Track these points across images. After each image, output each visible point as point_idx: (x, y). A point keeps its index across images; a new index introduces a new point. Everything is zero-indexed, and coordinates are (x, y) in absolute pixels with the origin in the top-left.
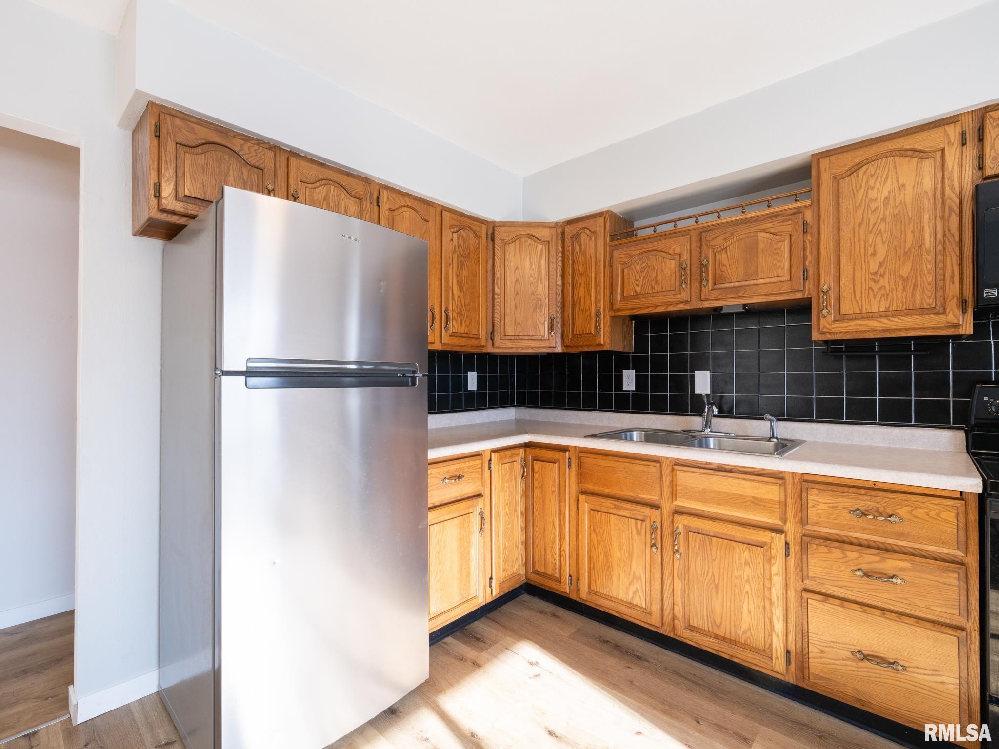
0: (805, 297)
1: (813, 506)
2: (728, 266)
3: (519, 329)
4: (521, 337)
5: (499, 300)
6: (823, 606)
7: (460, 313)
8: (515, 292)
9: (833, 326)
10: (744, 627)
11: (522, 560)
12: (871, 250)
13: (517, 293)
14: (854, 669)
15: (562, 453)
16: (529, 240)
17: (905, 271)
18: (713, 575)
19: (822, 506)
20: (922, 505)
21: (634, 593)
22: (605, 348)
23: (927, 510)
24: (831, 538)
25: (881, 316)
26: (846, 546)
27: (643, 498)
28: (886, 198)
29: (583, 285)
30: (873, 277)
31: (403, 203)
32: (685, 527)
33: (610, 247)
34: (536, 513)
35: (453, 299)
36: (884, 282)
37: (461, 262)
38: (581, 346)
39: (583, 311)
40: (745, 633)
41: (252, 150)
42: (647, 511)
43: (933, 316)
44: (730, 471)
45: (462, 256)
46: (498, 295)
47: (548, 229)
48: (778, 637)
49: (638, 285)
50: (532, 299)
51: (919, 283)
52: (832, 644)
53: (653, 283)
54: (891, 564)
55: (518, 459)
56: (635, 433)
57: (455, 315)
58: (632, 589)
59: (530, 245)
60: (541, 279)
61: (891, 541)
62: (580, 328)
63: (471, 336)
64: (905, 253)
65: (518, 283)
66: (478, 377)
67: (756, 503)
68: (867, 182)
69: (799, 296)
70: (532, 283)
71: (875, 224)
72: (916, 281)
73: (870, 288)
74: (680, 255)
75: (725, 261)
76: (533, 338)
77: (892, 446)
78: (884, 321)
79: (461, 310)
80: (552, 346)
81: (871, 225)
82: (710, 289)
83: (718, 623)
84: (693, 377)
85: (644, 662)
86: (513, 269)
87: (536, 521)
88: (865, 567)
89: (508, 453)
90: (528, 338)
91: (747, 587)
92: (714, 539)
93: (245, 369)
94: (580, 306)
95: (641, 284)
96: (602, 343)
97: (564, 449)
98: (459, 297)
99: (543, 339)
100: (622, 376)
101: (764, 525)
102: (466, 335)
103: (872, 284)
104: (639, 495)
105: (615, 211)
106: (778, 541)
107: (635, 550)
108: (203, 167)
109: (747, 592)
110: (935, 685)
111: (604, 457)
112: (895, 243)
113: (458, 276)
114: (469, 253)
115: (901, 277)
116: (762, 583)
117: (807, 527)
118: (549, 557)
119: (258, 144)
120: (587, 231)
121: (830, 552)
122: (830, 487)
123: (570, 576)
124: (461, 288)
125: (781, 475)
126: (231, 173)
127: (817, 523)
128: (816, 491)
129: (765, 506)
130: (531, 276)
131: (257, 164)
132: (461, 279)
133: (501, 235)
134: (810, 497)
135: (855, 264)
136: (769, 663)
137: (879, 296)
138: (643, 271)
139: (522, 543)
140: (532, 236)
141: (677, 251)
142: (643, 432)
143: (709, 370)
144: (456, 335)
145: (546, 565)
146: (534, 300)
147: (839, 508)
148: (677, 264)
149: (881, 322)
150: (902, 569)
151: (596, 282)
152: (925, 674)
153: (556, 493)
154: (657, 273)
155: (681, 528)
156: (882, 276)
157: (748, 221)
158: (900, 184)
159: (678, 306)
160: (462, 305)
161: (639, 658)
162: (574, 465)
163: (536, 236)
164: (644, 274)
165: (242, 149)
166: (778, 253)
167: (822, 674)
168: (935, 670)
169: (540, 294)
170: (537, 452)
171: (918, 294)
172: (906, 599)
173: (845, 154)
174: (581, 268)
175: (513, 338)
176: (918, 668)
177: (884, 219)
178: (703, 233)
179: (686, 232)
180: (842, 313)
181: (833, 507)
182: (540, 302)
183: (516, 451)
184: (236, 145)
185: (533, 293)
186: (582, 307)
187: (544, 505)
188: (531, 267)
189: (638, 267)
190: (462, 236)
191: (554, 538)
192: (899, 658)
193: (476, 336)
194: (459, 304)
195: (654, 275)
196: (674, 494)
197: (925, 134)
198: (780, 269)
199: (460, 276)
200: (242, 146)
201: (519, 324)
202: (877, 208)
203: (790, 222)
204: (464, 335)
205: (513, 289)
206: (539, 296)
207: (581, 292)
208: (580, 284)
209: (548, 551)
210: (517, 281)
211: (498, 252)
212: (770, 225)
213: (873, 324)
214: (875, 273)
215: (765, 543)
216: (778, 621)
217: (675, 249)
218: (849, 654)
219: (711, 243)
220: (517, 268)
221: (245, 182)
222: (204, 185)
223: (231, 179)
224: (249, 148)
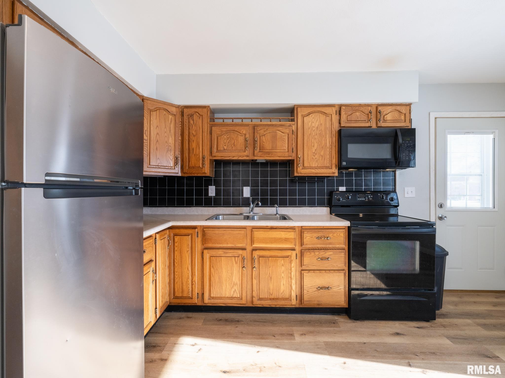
0: (292, 159)
1: (305, 238)
2: (265, 143)
3: (158, 161)
4: (159, 167)
5: (146, 144)
6: (308, 274)
8: (156, 140)
9: (302, 171)
10: (282, 291)
12: (313, 145)
13: (157, 141)
14: (317, 294)
15: (193, 230)
16: (164, 112)
17: (322, 153)
18: (270, 273)
19: (308, 238)
20: (335, 232)
21: (234, 292)
22: (207, 175)
23: (337, 234)
24: (310, 248)
25: (315, 168)
26: (315, 251)
27: (238, 246)
28: (317, 127)
29: (195, 142)
30: (313, 154)
32: (258, 255)
33: (210, 124)
34: (176, 265)
36: (316, 156)
38: (194, 173)
39: (195, 155)
40: (282, 293)
42: (240, 252)
43: (329, 169)
44: (276, 229)
46: (146, 140)
47: (175, 108)
48: (294, 291)
49: (225, 146)
50: (166, 146)
51: (326, 158)
52: (311, 288)
53: (233, 146)
54: (328, 254)
55: (166, 236)
56: (220, 216)
58: (233, 290)
59: (165, 114)
60: (171, 135)
61: (327, 246)
62: (193, 164)
64: (322, 147)
65: (158, 135)
67: (286, 240)
68: (312, 120)
69: (290, 158)
70: (166, 136)
71: (314, 135)
72: (325, 157)
73: (313, 158)
74: (245, 135)
75: (264, 141)
76: (166, 167)
77: (311, 214)
78: (316, 170)
80: (175, 172)
81: (313, 136)
82: (258, 152)
83: (271, 293)
84: (242, 190)
85: (241, 322)
86: (155, 127)
87: (176, 270)
88: (320, 257)
90: (162, 167)
91: (283, 275)
92: (270, 258)
93: (43, 182)
94: (193, 152)
95: (227, 145)
96: (206, 172)
97: (194, 228)
99: (171, 168)
100: (208, 189)
101: (288, 248)
103: (313, 157)
104: (237, 245)
105: (211, 107)
106: (294, 253)
107: (234, 271)
109: (283, 277)
110: (338, 291)
111: (218, 229)
112: (320, 143)
115: (321, 155)
116: (288, 272)
117: (303, 246)
118: (185, 287)
120: (197, 114)
121: (311, 254)
122: (311, 230)
123: (198, 294)
125: (294, 228)
127: (307, 244)
128: (306, 232)
129: (289, 241)
130: (165, 132)
133: (147, 104)
134: (304, 235)
135: (308, 149)
136: (291, 302)
137: (315, 161)
138: (228, 139)
140: (166, 110)
141: (244, 132)
143: (249, 186)
145: (182, 292)
147: (313, 237)
148: (244, 138)
149: (315, 170)
150: (331, 255)
151: (203, 141)
152: (336, 288)
153: (190, 252)
154: (234, 141)
155: (256, 257)
156: (316, 154)
157: (272, 125)
158: (321, 123)
159: (244, 157)
161: (238, 321)
162: (199, 235)
163: (168, 110)
164: (228, 141)
166: (284, 140)
167: (308, 300)
168: (338, 286)
169: (170, 143)
170: (177, 231)
171: (325, 162)
172: (331, 265)
173: (306, 108)
174: (194, 132)
175: (154, 167)
176: (334, 286)
177: (316, 134)
178: (254, 127)
179: (247, 125)
180: (305, 166)
181: (312, 237)
182: (170, 148)
183: (165, 232)
185: (166, 142)
186: (194, 153)
187: (181, 260)
189: (225, 137)
191: (188, 276)
192: (330, 285)
195: (233, 142)
196: (252, 242)
197: (327, 108)
198: (285, 147)
201: (158, 159)
202: (314, 130)
203: (288, 129)
205: (155, 138)
207: (194, 145)
208: (193, 141)
209: (184, 284)
210: (158, 134)
212: (281, 129)
213: (313, 171)
214: (314, 153)
215: (289, 256)
216: (294, 285)
217: (243, 132)
218: (316, 289)
219: (259, 132)
220: (157, 126)
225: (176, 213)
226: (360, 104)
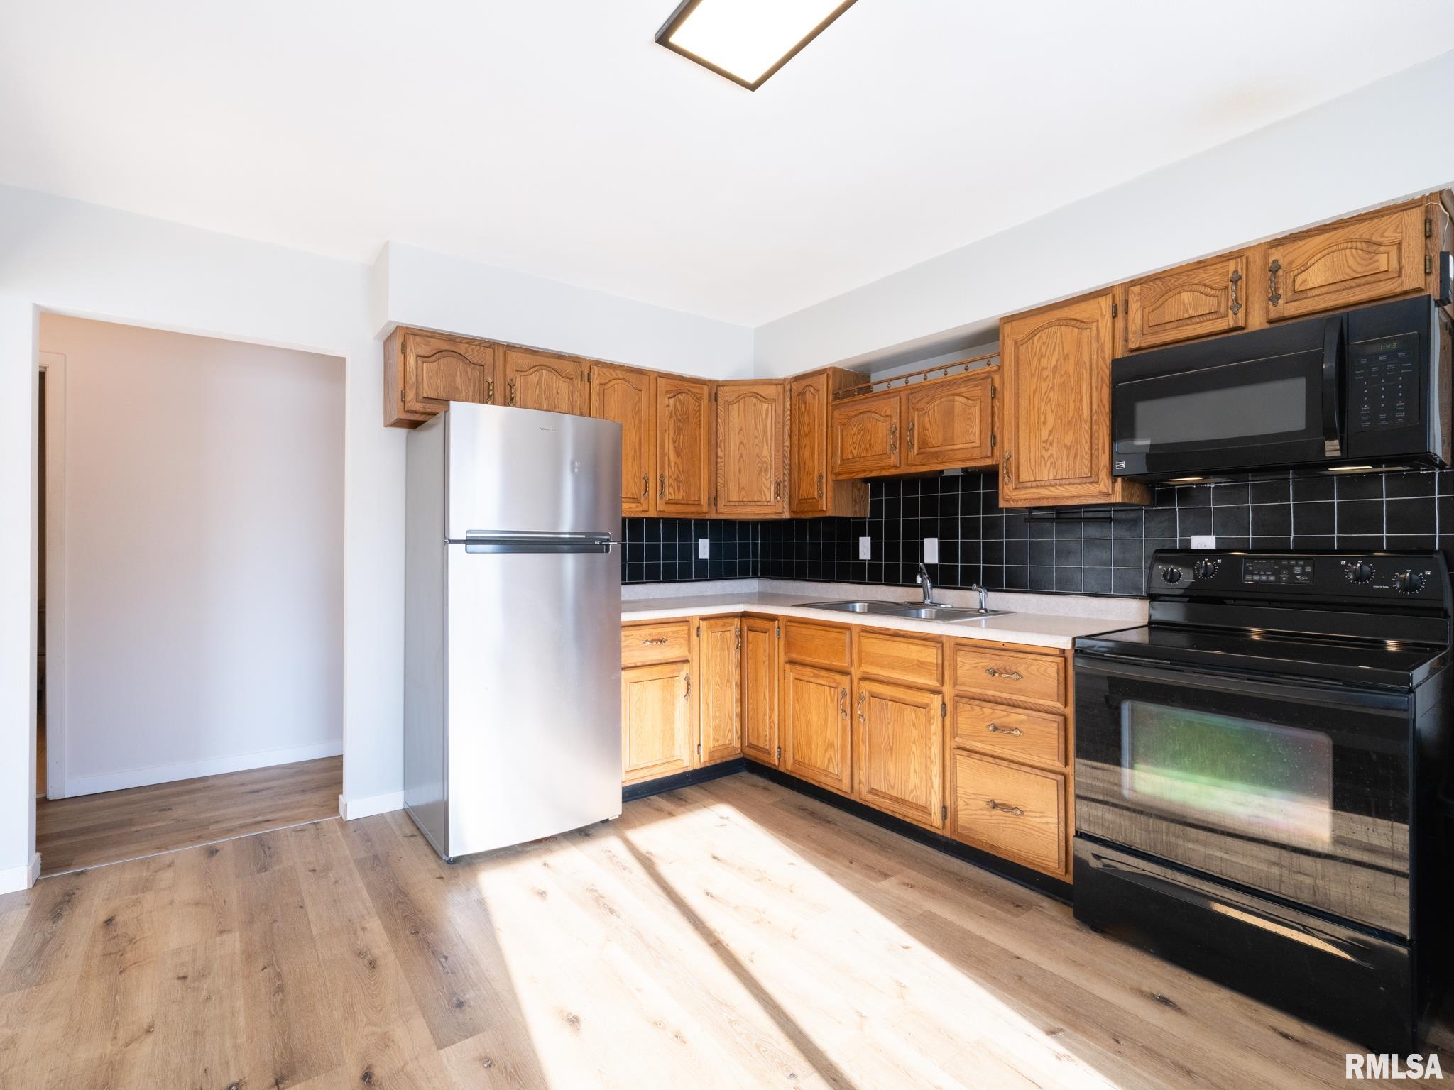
0: (994, 463)
1: (961, 667)
2: (930, 430)
3: (743, 493)
4: (745, 503)
5: (722, 464)
6: (966, 761)
7: (677, 480)
8: (740, 455)
9: (1014, 494)
10: (912, 786)
11: (737, 733)
12: (1042, 419)
13: (741, 456)
14: (989, 817)
15: (771, 623)
16: (754, 399)
17: (1068, 440)
18: (889, 738)
19: (967, 667)
20: (1034, 662)
21: (829, 761)
22: (828, 515)
23: (1038, 667)
24: (976, 697)
25: (1051, 485)
26: (985, 704)
27: (836, 666)
28: (1054, 367)
29: (807, 446)
30: (1044, 445)
31: (614, 376)
32: (869, 692)
33: (832, 406)
34: (750, 685)
35: (669, 465)
36: (1052, 451)
37: (679, 427)
38: (807, 512)
39: (807, 474)
40: (912, 791)
41: (475, 351)
42: (838, 677)
43: (1089, 485)
44: (903, 636)
45: (680, 421)
46: (721, 458)
47: (774, 387)
48: (935, 793)
49: (855, 448)
50: (757, 462)
51: (1079, 452)
52: (974, 796)
53: (868, 446)
54: (1017, 717)
55: (733, 629)
56: (858, 605)
57: (671, 481)
58: (828, 756)
59: (755, 404)
60: (767, 441)
61: (1014, 697)
62: (805, 493)
63: (690, 502)
64: (1069, 422)
65: (742, 445)
66: (710, 544)
67: (921, 666)
68: (1040, 350)
69: (988, 462)
70: (757, 445)
71: (1046, 392)
72: (1077, 449)
73: (1042, 456)
74: (891, 418)
75: (928, 426)
76: (758, 503)
78: (1053, 489)
79: (678, 476)
80: (778, 511)
81: (1043, 393)
82: (916, 453)
83: (892, 785)
84: (922, 544)
85: (832, 825)
86: (737, 431)
87: (750, 693)
88: (996, 722)
89: (720, 622)
90: (752, 503)
91: (914, 748)
92: (890, 703)
93: (465, 539)
94: (805, 469)
95: (857, 447)
96: (824, 509)
97: (773, 618)
98: (676, 463)
99: (769, 504)
100: (858, 544)
101: (928, 687)
102: (685, 502)
103: (1043, 452)
104: (834, 663)
106: (937, 700)
107: (829, 718)
108: (437, 372)
109: (914, 752)
110: (1042, 826)
111: (805, 626)
112: (1061, 412)
113: (674, 442)
114: (688, 418)
115: (1066, 445)
116: (924, 743)
117: (958, 687)
118: (760, 729)
119: (479, 345)
120: (812, 389)
121: (973, 710)
122: (974, 649)
123: (779, 748)
124: (678, 454)
125: (940, 639)
126: (458, 373)
127: (963, 683)
128: (963, 653)
129: (926, 668)
130: (756, 438)
131: (479, 362)
132: (679, 445)
133: (724, 394)
134: (959, 659)
135: (1030, 432)
136: (929, 818)
137: (1049, 464)
138: (859, 433)
139: (737, 715)
140: (756, 395)
141: (888, 413)
142: (866, 604)
143: (937, 537)
144: (672, 502)
145: (758, 738)
146: (759, 463)
147: (979, 668)
148: (889, 427)
149: (1050, 490)
150: (1021, 722)
151: (819, 444)
152: (1035, 817)
153: (767, 662)
154: (871, 435)
155: (866, 694)
156: (1051, 444)
158: (1065, 352)
159: (890, 470)
160: (680, 471)
161: (829, 822)
162: (782, 635)
163: (762, 394)
164: (860, 437)
165: (467, 352)
166: (970, 418)
167: (966, 825)
168: (1042, 812)
169: (765, 456)
170: (751, 622)
171: (1078, 463)
172: (1023, 749)
173: (1024, 320)
174: (806, 429)
175: (737, 504)
176: (1031, 811)
177: (1053, 388)
178: (911, 394)
179: (897, 392)
180: (1021, 480)
181: (975, 668)
182: (765, 466)
183: (730, 620)
184: (462, 349)
185: (758, 456)
186: (807, 470)
187: (757, 677)
188: (756, 429)
189: (855, 429)
190: (680, 400)
191: (765, 709)
192: (1018, 803)
193: (697, 503)
194: (677, 470)
195: (868, 438)
196: (861, 661)
197: (1083, 305)
198: (972, 435)
199: (677, 442)
200: (466, 349)
201: (743, 488)
202: (1047, 377)
203: (979, 388)
204: (682, 502)
205: (736, 452)
206: (765, 459)
207: (806, 453)
208: (805, 446)
209: (761, 723)
210: (742, 443)
211: (721, 413)
212: (963, 390)
213: (1044, 492)
214: (1046, 442)
215: (928, 705)
216: (936, 778)
217: (886, 411)
218: (984, 804)
219: (918, 406)
220: (741, 430)
221: (469, 379)
222: (437, 387)
223: (458, 379)
224: (472, 349)
225: (806, 594)
226: (1200, 262)
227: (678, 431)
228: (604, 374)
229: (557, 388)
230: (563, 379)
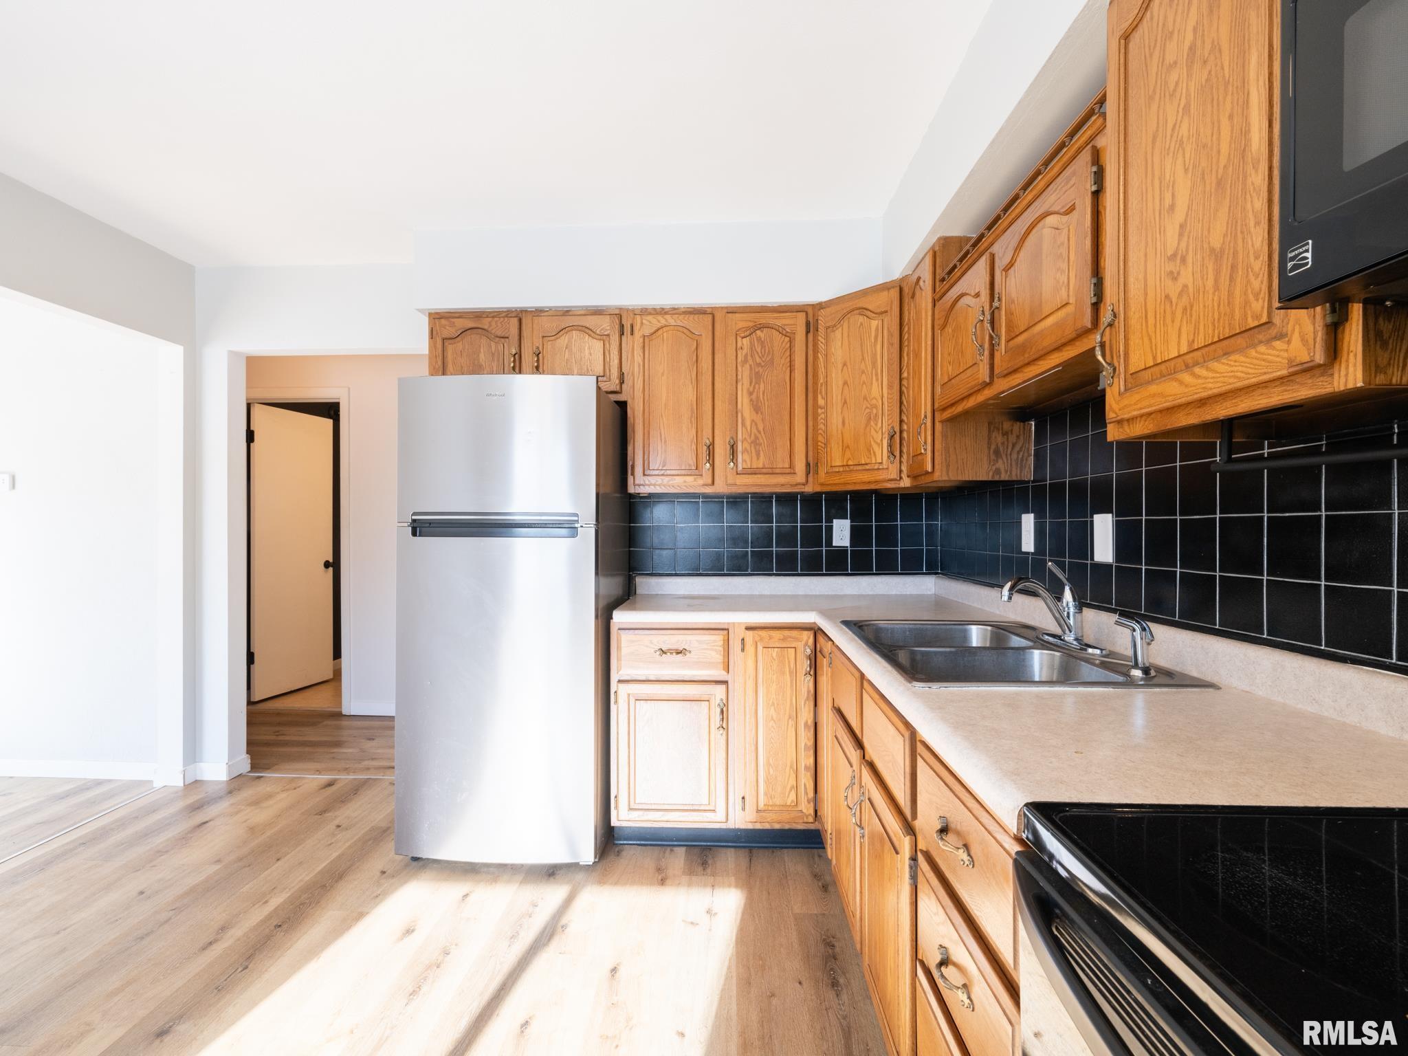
3: (848, 454)
4: (851, 467)
7: (755, 442)
8: (843, 401)
9: (1121, 405)
12: (1168, 199)
13: (845, 402)
15: (827, 644)
16: (861, 317)
17: (1218, 233)
30: (1171, 266)
31: (663, 322)
35: (743, 424)
36: (1187, 274)
37: (758, 373)
39: (917, 418)
41: (493, 323)
45: (759, 365)
46: (822, 408)
47: (886, 293)
50: (864, 407)
51: (1241, 258)
53: (960, 356)
55: (800, 645)
57: (746, 445)
59: (861, 324)
60: (877, 375)
62: (915, 447)
63: (778, 471)
64: (1219, 183)
65: (846, 387)
66: (852, 528)
70: (864, 383)
72: (1235, 254)
75: (1013, 294)
76: (867, 467)
78: (1187, 378)
79: (757, 438)
80: (892, 477)
81: (1169, 133)
86: (840, 366)
89: (777, 634)
90: (860, 468)
93: (410, 521)
95: (952, 360)
96: (929, 469)
98: (753, 421)
99: (881, 467)
102: (770, 471)
103: (1170, 287)
108: (461, 352)
112: (1204, 162)
113: (751, 394)
114: (772, 361)
119: (506, 316)
120: (921, 282)
124: (757, 408)
126: (482, 350)
130: (863, 372)
131: (502, 336)
132: (758, 397)
133: (824, 319)
135: (1147, 244)
137: (1179, 315)
138: (953, 337)
139: (806, 768)
140: (863, 310)
141: (978, 288)
143: (1109, 511)
144: (749, 471)
146: (867, 408)
149: (1182, 383)
151: (925, 367)
156: (1184, 259)
160: (759, 432)
163: (870, 308)
164: (954, 343)
165: (490, 326)
166: (1060, 255)
169: (876, 398)
171: (1238, 291)
174: (916, 346)
175: (841, 469)
177: (1187, 108)
179: (985, 247)
182: (875, 411)
184: (485, 323)
185: (865, 398)
186: (916, 411)
188: (863, 359)
190: (759, 339)
193: (788, 471)
194: (754, 430)
195: (961, 341)
198: (1063, 290)
199: (755, 394)
200: (490, 323)
201: (848, 447)
202: (1177, 84)
203: (1074, 179)
204: (764, 471)
205: (839, 397)
206: (874, 402)
207: (916, 384)
208: (916, 374)
210: (845, 383)
211: (821, 346)
212: (1053, 197)
214: (1174, 256)
220: (845, 364)
221: (493, 354)
222: (462, 367)
223: (482, 356)
224: (496, 322)
227: (756, 378)
228: (650, 322)
229: (589, 348)
230: (597, 337)
